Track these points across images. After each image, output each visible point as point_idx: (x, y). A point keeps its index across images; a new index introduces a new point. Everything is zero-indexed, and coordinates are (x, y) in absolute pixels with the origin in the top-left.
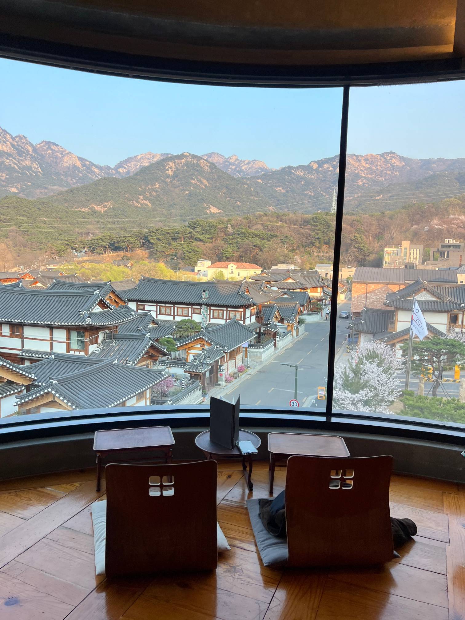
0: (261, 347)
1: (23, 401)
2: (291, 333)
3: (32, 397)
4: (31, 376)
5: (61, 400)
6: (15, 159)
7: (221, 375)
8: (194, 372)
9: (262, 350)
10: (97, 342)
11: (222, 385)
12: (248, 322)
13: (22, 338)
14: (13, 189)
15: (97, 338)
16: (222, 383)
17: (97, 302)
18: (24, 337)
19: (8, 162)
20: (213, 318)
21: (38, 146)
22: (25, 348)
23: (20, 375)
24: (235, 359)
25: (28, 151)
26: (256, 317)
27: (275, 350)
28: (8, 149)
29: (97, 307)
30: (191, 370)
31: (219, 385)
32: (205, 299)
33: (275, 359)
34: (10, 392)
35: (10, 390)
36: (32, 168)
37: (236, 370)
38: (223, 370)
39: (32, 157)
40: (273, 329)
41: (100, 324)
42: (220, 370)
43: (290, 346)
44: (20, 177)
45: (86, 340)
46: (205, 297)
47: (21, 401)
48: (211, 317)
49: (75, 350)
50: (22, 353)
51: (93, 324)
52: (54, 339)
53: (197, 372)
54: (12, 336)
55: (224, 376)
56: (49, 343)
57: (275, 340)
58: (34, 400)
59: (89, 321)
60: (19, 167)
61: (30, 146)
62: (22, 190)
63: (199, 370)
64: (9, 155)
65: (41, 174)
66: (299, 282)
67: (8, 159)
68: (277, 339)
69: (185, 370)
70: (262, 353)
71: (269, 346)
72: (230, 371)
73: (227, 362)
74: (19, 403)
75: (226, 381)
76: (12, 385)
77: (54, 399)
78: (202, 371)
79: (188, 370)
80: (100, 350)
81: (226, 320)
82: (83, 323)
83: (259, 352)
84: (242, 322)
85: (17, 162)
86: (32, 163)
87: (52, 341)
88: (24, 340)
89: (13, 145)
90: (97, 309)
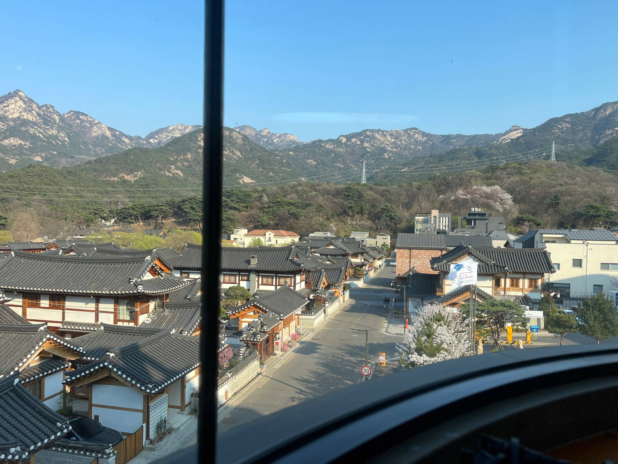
0: (313, 313)
1: (74, 378)
2: (338, 299)
3: (85, 373)
4: (80, 350)
5: (119, 375)
6: (40, 128)
7: (277, 343)
8: (251, 341)
9: (313, 317)
10: (147, 312)
11: (278, 355)
12: (298, 288)
13: (63, 309)
14: (37, 158)
15: (148, 307)
16: (278, 352)
17: (148, 269)
18: (66, 307)
19: (33, 131)
20: (262, 284)
21: (66, 116)
22: (67, 319)
23: (67, 348)
24: (289, 327)
25: (54, 120)
26: (306, 283)
27: (325, 317)
28: (34, 118)
29: (148, 274)
30: (248, 339)
31: (275, 354)
32: (253, 265)
33: (326, 326)
34: (56, 369)
35: (56, 366)
36: (58, 137)
37: (290, 339)
38: (279, 338)
39: (59, 126)
40: (323, 295)
41: (152, 292)
42: (276, 338)
43: (339, 312)
44: (45, 145)
45: (137, 310)
46: (254, 263)
47: (71, 378)
48: (260, 283)
49: (123, 321)
50: (63, 326)
51: (145, 292)
52: (100, 310)
53: (254, 341)
54: (51, 307)
55: (280, 344)
56: (94, 314)
57: (325, 306)
58: (88, 376)
59: (140, 288)
60: (44, 136)
61: (57, 116)
62: (46, 159)
63: (257, 339)
64: (35, 124)
65: (68, 143)
66: (341, 248)
67: (32, 128)
68: (326, 305)
69: (241, 339)
70: (314, 319)
71: (320, 312)
72: (284, 340)
73: (281, 330)
74: (69, 380)
75: (282, 350)
76: (57, 361)
77: (110, 374)
78: (260, 340)
79: (244, 339)
80: (151, 320)
81: (276, 286)
82: (135, 292)
83: (311, 319)
84: (292, 288)
85: (42, 131)
86: (59, 133)
87: (97, 312)
88: (66, 311)
89: (39, 114)
90: (148, 276)
